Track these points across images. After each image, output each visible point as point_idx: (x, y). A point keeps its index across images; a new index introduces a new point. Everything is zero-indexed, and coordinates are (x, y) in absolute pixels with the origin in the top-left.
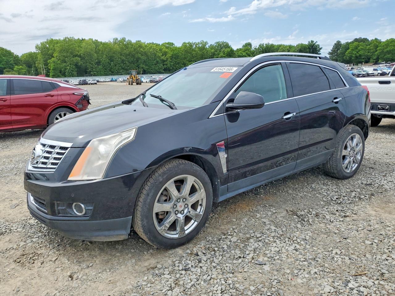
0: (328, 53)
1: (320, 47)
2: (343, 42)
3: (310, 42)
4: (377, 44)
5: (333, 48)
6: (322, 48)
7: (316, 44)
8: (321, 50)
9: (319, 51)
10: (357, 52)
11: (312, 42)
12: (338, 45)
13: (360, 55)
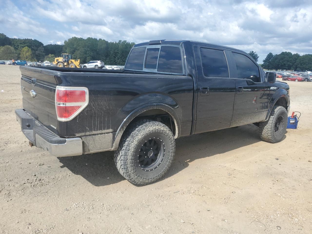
0: (263, 60)
1: (258, 56)
2: (274, 54)
3: (251, 52)
4: (297, 57)
5: (266, 58)
6: (259, 57)
7: (255, 54)
8: (258, 58)
9: (257, 59)
10: (283, 62)
11: (253, 52)
12: (270, 55)
13: (285, 64)
